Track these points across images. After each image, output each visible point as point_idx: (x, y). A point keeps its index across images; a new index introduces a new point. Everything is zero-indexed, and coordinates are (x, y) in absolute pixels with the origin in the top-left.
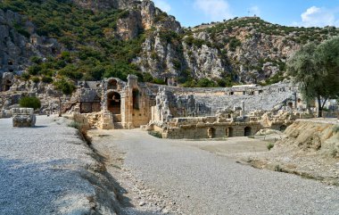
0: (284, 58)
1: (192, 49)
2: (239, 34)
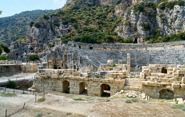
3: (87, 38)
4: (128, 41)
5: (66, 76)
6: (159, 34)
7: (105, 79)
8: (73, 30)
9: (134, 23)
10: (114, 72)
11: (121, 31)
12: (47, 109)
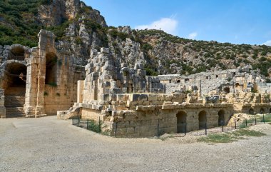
0: (185, 61)
1: (117, 41)
2: (149, 41)
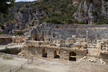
3: (55, 20)
4: (82, 23)
5: (45, 46)
6: (103, 18)
7: (73, 48)
8: (45, 15)
9: (86, 10)
10: (79, 44)
11: (77, 16)
12: (37, 69)
